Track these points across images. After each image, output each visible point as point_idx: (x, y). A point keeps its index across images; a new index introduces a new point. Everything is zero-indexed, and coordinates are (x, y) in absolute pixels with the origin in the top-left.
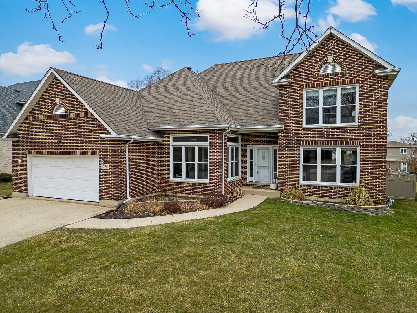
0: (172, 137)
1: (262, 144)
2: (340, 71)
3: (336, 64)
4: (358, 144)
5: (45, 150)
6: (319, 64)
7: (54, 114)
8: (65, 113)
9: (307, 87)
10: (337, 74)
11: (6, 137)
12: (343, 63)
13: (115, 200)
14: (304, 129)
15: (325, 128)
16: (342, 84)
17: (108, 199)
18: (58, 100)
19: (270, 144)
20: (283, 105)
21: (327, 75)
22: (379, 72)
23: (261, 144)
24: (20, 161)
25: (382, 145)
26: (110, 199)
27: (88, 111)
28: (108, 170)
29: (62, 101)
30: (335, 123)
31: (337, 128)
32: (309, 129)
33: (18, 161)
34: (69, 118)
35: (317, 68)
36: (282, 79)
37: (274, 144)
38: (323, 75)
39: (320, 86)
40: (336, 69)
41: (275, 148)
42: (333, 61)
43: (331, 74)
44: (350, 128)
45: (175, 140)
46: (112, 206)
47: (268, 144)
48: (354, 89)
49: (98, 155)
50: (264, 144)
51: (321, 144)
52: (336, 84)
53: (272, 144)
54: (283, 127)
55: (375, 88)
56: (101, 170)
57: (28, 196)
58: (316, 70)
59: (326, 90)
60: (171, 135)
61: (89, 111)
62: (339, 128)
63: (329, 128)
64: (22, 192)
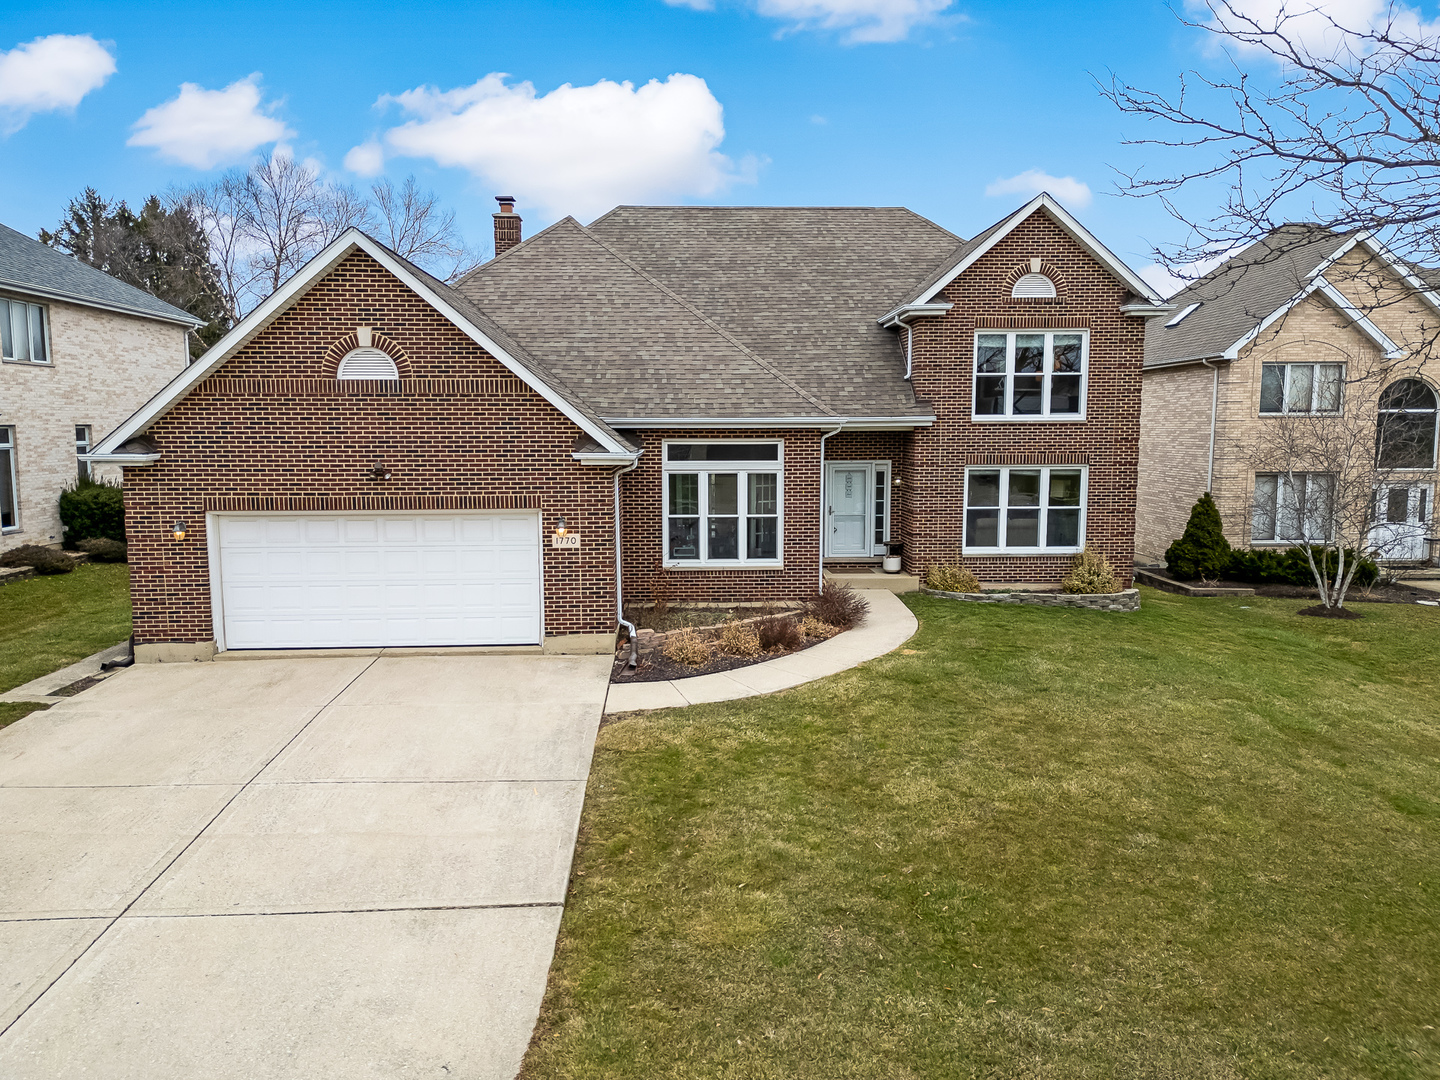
0: (665, 444)
1: (851, 459)
2: (1054, 295)
3: (1045, 278)
4: (1087, 461)
5: (303, 496)
6: (1012, 275)
7: (340, 376)
8: (396, 377)
9: (984, 324)
10: (1048, 302)
11: (113, 453)
12: (1061, 279)
13: (606, 632)
14: (975, 425)
15: (1020, 425)
16: (1059, 324)
17: (579, 632)
18: (364, 334)
19: (870, 459)
20: (928, 366)
21: (1027, 302)
22: (1134, 309)
23: (846, 459)
24: (179, 534)
25: (1130, 463)
26: (583, 632)
27: (511, 376)
28: (577, 549)
29: (385, 340)
30: (1038, 411)
31: (1045, 425)
32: (985, 425)
33: (172, 536)
34: (414, 395)
35: (1007, 282)
36: (931, 301)
37: (880, 459)
38: (1019, 301)
39: (1012, 324)
40: (1045, 290)
41: (881, 469)
42: (1041, 272)
43: (1037, 301)
44: (1071, 425)
45: (677, 454)
46: (595, 651)
47: (865, 459)
48: (1079, 338)
49: (539, 507)
50: (856, 459)
51: (1011, 460)
52: (1046, 324)
53: (875, 459)
54: (928, 420)
55: (1121, 341)
56: (548, 549)
57: (216, 651)
58: (1005, 286)
59: (1022, 336)
60: (663, 440)
61: (516, 376)
62: (1050, 425)
63: (1030, 425)
64: (193, 641)
